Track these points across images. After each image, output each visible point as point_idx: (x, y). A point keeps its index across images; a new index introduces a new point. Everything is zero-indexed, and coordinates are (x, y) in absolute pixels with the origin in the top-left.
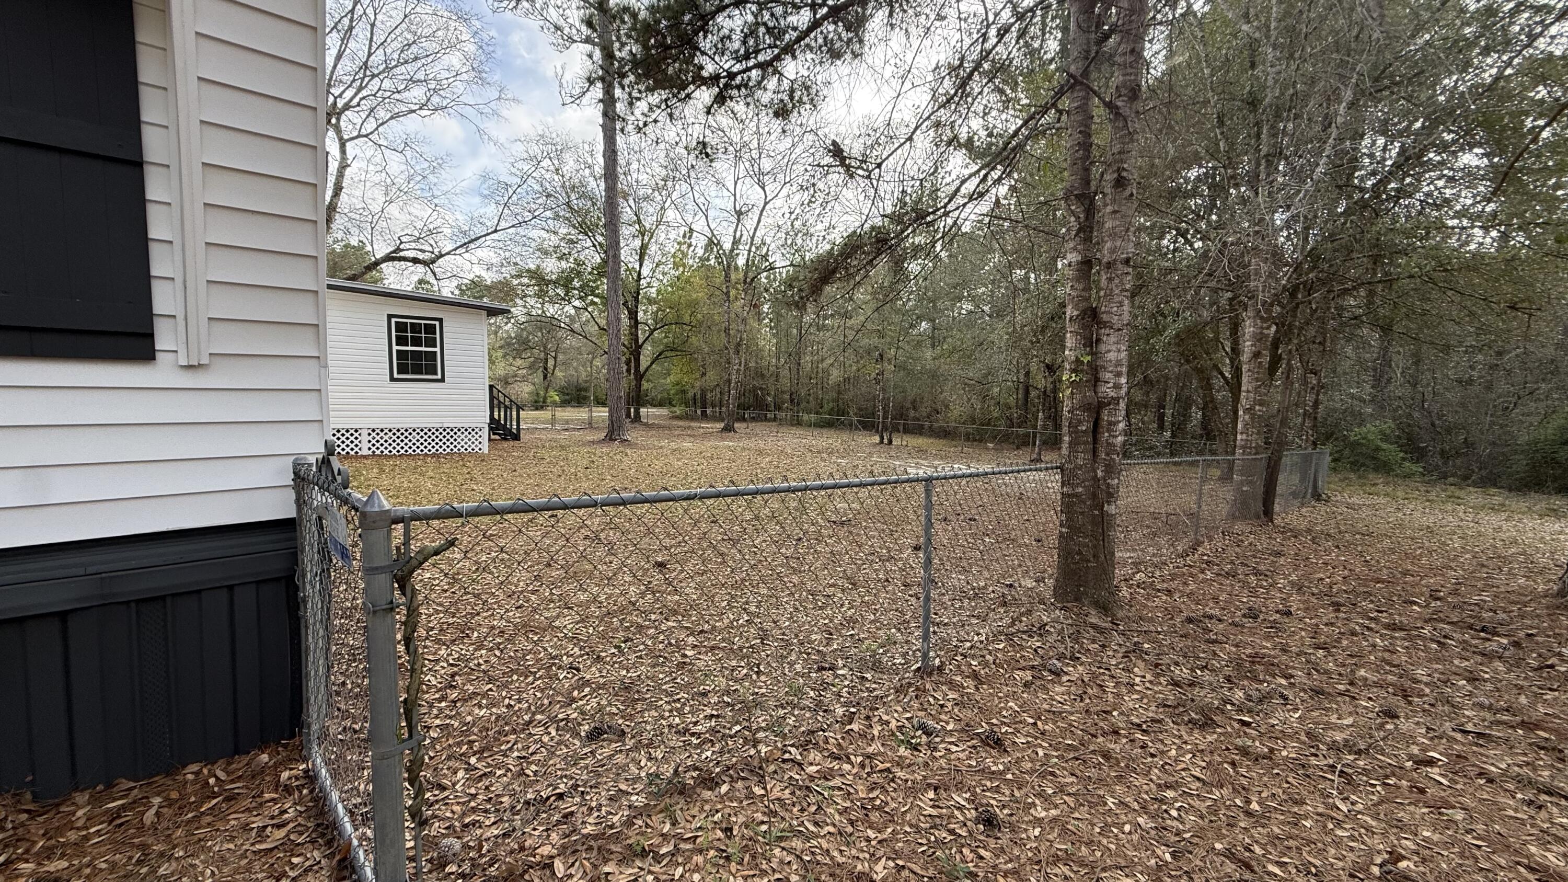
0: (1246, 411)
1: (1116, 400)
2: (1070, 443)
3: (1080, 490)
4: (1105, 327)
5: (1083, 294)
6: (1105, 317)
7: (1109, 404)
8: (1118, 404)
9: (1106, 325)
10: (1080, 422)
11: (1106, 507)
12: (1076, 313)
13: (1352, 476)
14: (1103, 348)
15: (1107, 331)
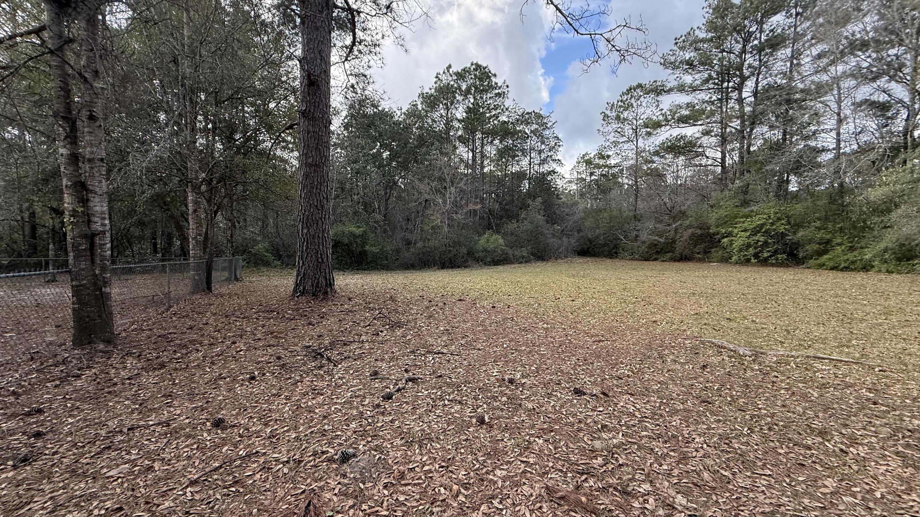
0: (193, 239)
1: (104, 232)
2: (74, 257)
3: (85, 282)
4: (92, 193)
5: (74, 173)
6: (91, 188)
7: (99, 234)
8: (105, 234)
9: (91, 192)
10: (80, 244)
11: (103, 289)
12: (69, 183)
13: (255, 269)
14: (91, 204)
15: (93, 195)
